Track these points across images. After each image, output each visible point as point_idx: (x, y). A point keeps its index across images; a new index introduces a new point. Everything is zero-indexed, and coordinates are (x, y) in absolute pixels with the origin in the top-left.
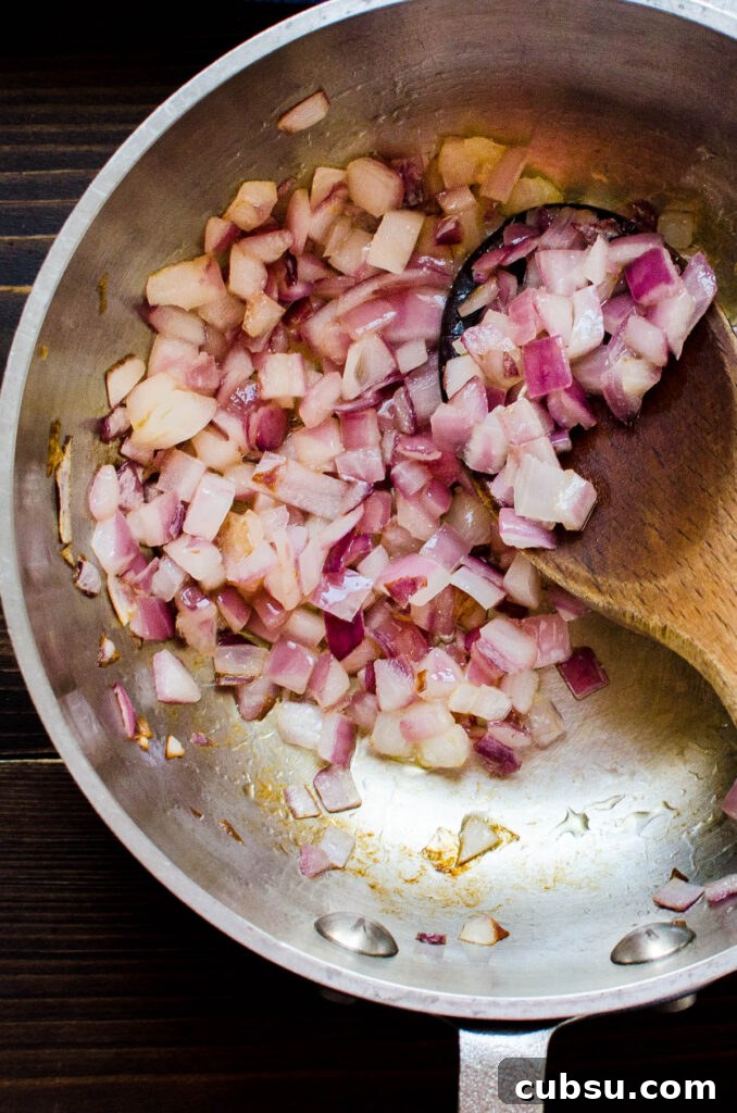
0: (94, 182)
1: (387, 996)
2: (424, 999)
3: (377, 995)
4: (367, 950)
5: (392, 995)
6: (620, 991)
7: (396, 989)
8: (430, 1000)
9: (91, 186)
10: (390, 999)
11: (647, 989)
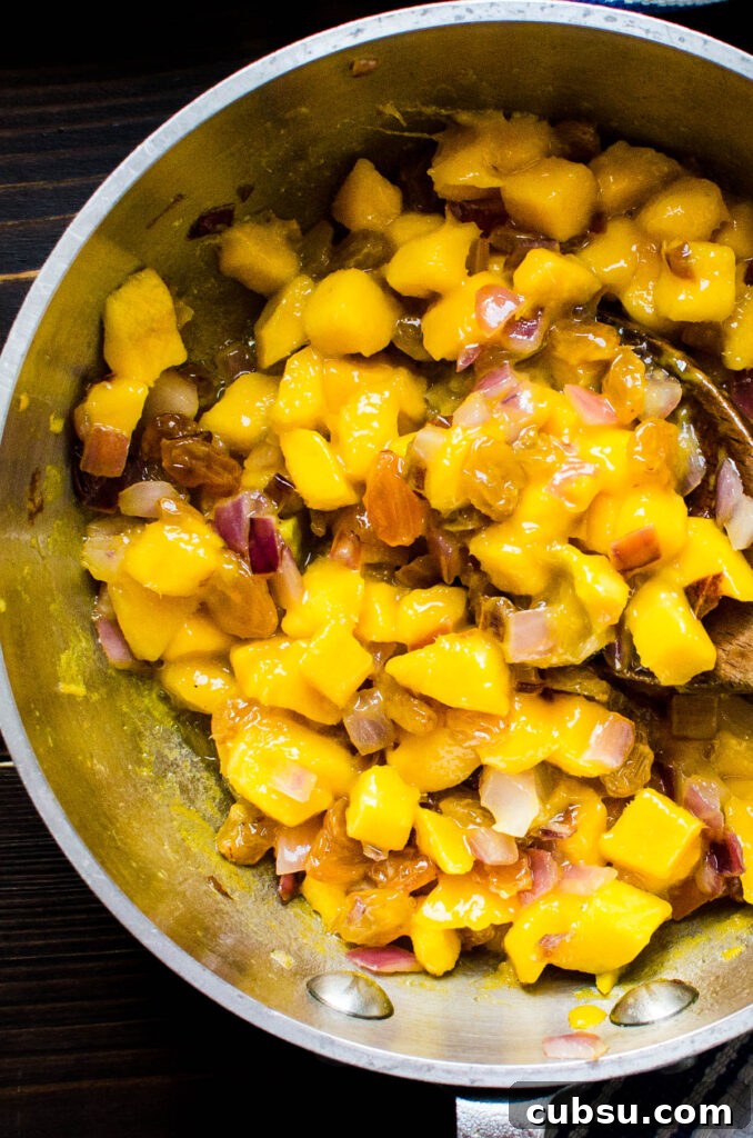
0: (72, 225)
1: (381, 1065)
2: (420, 1068)
3: (372, 1064)
4: (361, 1013)
5: (388, 1064)
6: (620, 1058)
7: (391, 1058)
8: (426, 1068)
9: (68, 230)
10: (385, 1067)
11: (648, 1056)
